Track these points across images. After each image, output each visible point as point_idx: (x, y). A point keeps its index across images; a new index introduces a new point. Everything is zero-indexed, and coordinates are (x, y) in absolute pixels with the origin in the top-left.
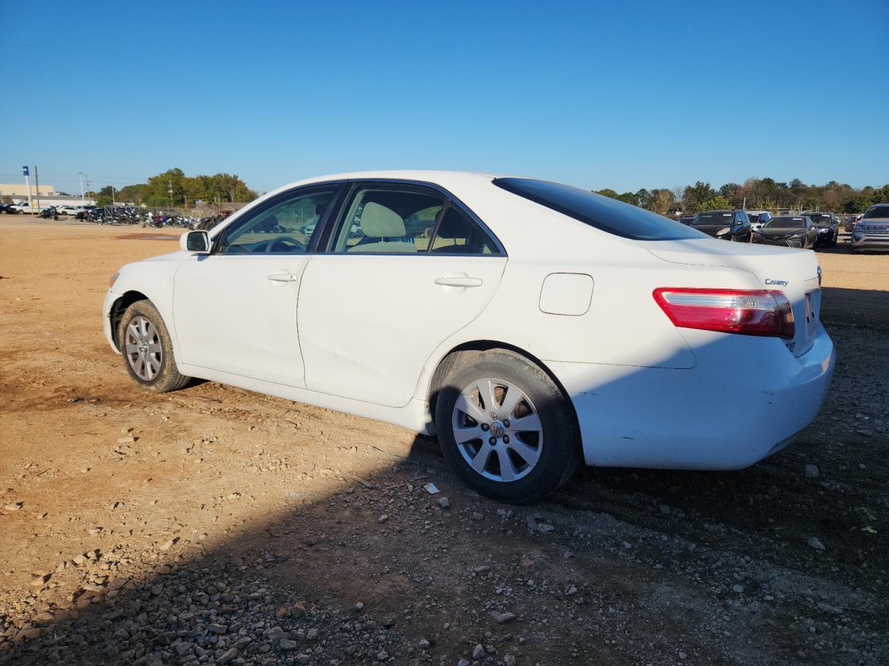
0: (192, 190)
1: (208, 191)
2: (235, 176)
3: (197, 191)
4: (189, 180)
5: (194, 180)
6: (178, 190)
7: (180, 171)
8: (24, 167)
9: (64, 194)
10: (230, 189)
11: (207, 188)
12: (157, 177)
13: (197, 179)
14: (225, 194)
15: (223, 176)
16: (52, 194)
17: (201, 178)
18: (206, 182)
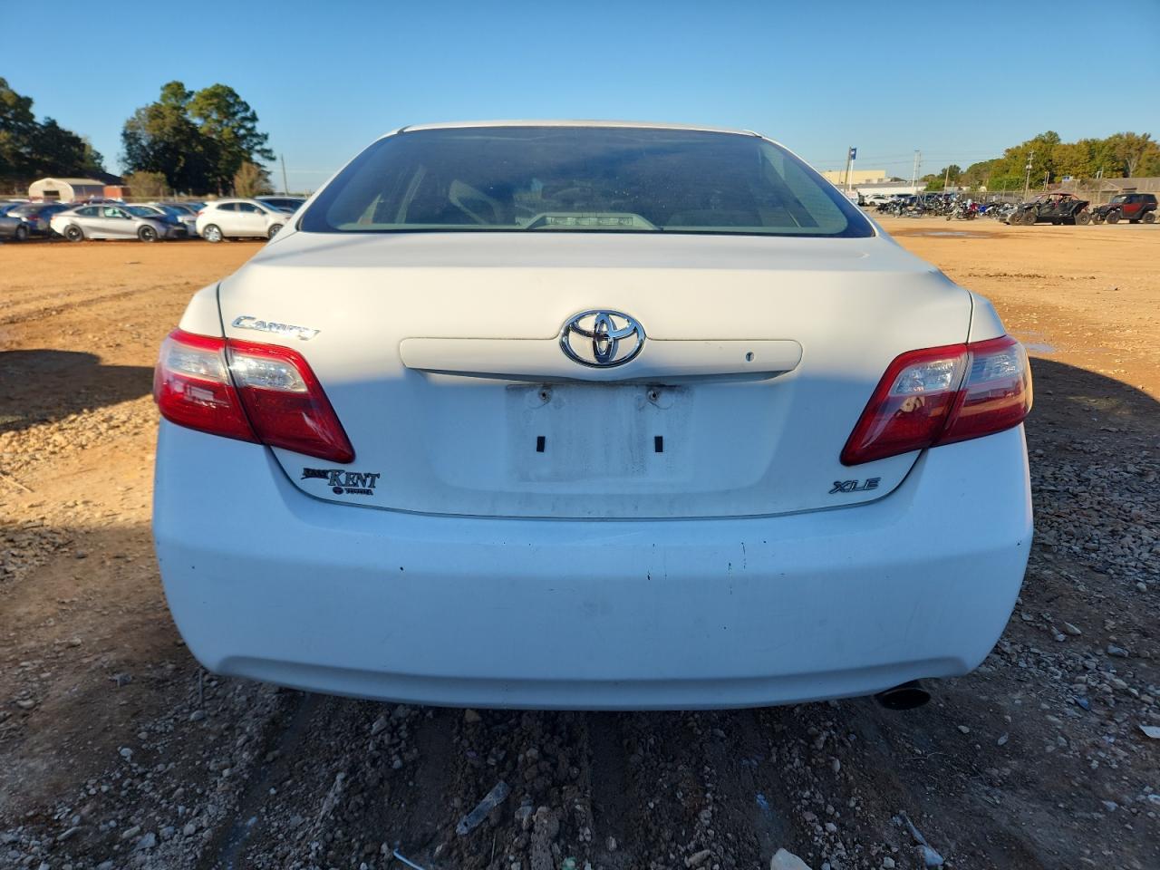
0: (1066, 163)
1: (1093, 163)
2: (1145, 135)
3: (1075, 164)
4: (1065, 148)
5: (1073, 146)
6: (1045, 164)
7: (1056, 135)
8: (853, 150)
9: (896, 179)
10: (1131, 156)
11: (1092, 158)
12: (1018, 147)
13: (1079, 145)
14: (1121, 165)
15: (1125, 137)
16: (882, 179)
17: (1087, 143)
18: (1092, 148)
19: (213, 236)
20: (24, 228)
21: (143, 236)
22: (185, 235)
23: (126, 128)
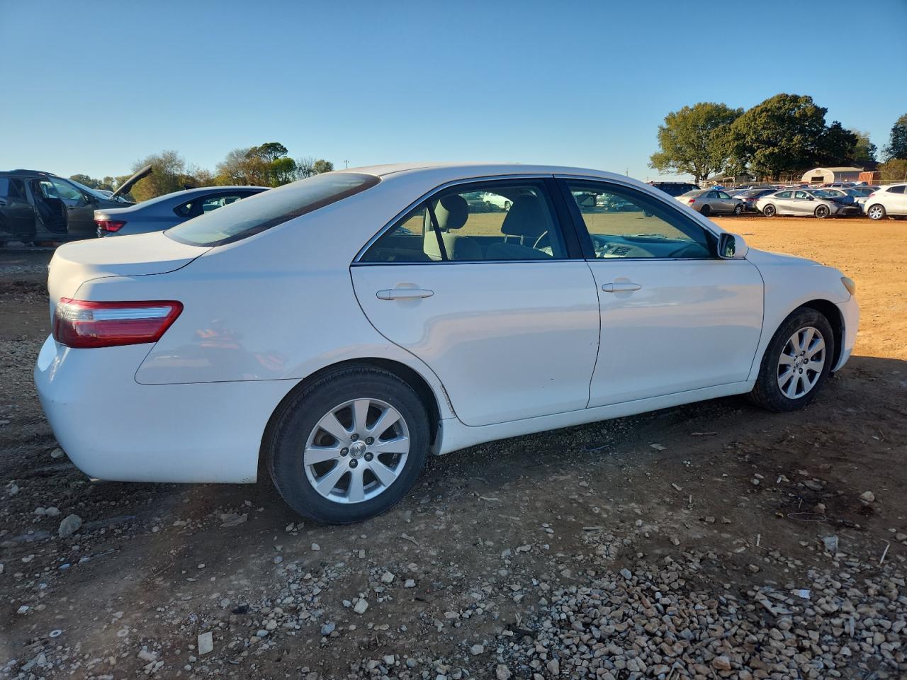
19: (877, 214)
20: (742, 207)
21: (820, 212)
22: (856, 213)
23: (897, 124)
